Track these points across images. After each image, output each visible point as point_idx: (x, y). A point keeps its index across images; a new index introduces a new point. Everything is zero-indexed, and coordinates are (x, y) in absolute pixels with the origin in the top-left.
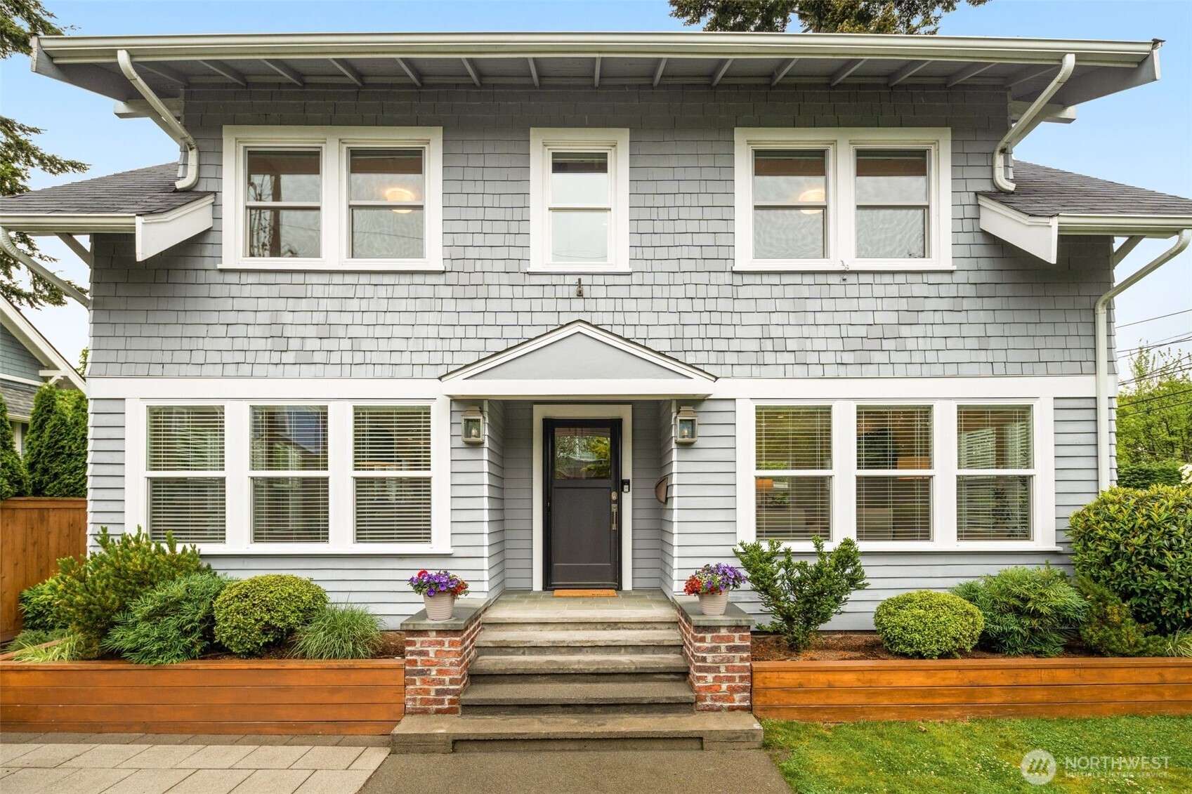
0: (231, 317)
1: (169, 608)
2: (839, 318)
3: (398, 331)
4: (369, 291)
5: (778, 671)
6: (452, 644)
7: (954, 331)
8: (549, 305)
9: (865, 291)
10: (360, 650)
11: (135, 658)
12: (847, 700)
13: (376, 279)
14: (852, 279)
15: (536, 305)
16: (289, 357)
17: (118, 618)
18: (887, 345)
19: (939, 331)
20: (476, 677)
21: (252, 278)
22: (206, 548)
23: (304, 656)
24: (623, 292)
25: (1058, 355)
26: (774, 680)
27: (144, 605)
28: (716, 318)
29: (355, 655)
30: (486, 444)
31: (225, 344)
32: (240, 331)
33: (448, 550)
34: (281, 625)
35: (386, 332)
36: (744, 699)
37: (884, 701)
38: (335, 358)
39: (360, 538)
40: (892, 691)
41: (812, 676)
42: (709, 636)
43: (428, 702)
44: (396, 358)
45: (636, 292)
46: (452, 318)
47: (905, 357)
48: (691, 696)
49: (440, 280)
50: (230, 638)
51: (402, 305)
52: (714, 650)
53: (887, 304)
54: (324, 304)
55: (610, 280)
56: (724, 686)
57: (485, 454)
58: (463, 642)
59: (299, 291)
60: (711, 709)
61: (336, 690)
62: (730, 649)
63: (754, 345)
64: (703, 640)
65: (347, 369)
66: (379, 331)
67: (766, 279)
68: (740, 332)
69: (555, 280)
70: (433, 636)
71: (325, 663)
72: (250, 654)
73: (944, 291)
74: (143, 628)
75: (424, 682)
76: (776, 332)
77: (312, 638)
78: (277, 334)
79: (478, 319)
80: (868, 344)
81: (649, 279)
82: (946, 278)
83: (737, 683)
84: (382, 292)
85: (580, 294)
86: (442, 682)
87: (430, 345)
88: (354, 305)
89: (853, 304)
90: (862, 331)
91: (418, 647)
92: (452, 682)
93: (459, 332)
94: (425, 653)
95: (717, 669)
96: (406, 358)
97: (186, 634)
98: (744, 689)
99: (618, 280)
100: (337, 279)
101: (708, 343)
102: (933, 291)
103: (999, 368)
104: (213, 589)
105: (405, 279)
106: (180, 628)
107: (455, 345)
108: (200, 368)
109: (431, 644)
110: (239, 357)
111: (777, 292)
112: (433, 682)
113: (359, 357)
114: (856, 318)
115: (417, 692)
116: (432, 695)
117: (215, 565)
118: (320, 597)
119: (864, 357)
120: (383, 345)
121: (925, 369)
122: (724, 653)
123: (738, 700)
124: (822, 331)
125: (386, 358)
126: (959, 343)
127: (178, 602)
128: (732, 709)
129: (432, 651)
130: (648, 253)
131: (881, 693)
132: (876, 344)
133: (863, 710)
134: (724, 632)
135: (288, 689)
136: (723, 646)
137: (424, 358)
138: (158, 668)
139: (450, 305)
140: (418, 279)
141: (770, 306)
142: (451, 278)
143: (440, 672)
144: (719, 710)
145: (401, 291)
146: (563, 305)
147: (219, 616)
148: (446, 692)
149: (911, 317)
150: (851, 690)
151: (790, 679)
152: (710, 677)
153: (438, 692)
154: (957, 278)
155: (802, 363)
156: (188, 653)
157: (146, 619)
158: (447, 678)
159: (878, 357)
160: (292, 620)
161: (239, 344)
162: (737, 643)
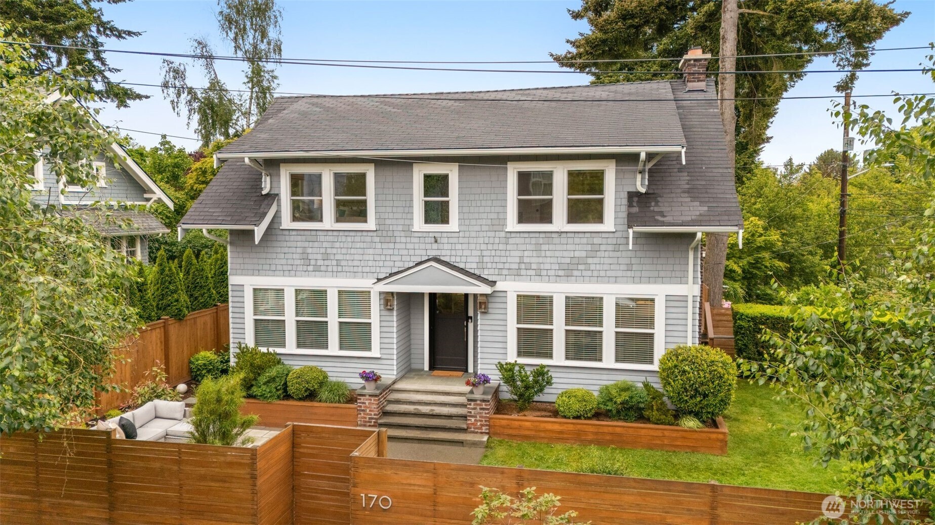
0: (286, 250)
1: (272, 380)
2: (557, 254)
3: (356, 257)
4: (344, 239)
5: (500, 419)
6: (375, 400)
7: (615, 261)
8: (422, 246)
9: (570, 241)
10: (341, 399)
11: (261, 399)
12: (527, 433)
13: (346, 234)
14: (564, 235)
15: (417, 246)
16: (311, 268)
17: (254, 383)
18: (581, 267)
19: (607, 261)
20: (386, 414)
21: (294, 233)
22: (279, 350)
23: (320, 401)
24: (455, 240)
25: (669, 274)
26: (498, 422)
27: (263, 379)
28: (498, 253)
29: (339, 402)
30: (395, 309)
31: (284, 262)
32: (290, 256)
33: (379, 356)
34: (312, 389)
35: (352, 257)
36: (486, 429)
37: (543, 435)
38: (330, 269)
39: (341, 348)
40: (546, 431)
41: (513, 422)
42: (472, 403)
43: (366, 422)
44: (356, 269)
45: (461, 240)
46: (380, 252)
47: (589, 273)
48: (465, 426)
49: (375, 234)
50: (293, 393)
51: (358, 245)
52: (474, 409)
53: (580, 247)
54: (325, 245)
55: (449, 235)
56: (479, 424)
57: (395, 313)
58: (379, 399)
59: (314, 238)
60: (474, 432)
61: (332, 415)
62: (481, 409)
63: (516, 266)
64: (470, 404)
65: (335, 274)
66: (348, 257)
67: (522, 235)
68: (509, 260)
69: (425, 235)
70: (367, 397)
71: (328, 404)
72: (300, 399)
73: (610, 241)
74: (264, 387)
75: (364, 414)
76: (526, 260)
77: (324, 394)
78: (305, 258)
79: (391, 252)
80: (571, 267)
81: (467, 234)
82: (611, 235)
83: (484, 423)
84: (349, 239)
85: (436, 241)
86: (371, 415)
87: (370, 263)
88: (337, 245)
89: (565, 247)
90: (568, 260)
91: (362, 401)
92: (375, 415)
93: (383, 258)
94: (365, 403)
95: (475, 417)
96: (360, 269)
97: (278, 390)
98: (487, 425)
99: (453, 235)
100: (330, 233)
101: (494, 265)
102: (604, 241)
103: (637, 280)
104: (285, 372)
105: (360, 234)
106: (276, 388)
107: (381, 264)
108: (274, 272)
109: (367, 400)
110: (290, 268)
111: (528, 240)
112: (368, 414)
113: (340, 269)
114: (566, 254)
115: (362, 418)
116: (367, 419)
117: (282, 358)
118: (326, 377)
119: (569, 273)
120: (350, 263)
121: (599, 279)
122: (478, 410)
123: (484, 429)
124: (548, 260)
125: (351, 269)
126: (617, 267)
127: (274, 378)
128: (482, 433)
129: (367, 402)
130: (467, 222)
131: (540, 431)
132: (575, 267)
133: (534, 437)
134: (478, 402)
135: (316, 414)
136: (478, 407)
137: (368, 269)
138: (270, 403)
139: (379, 245)
140: (365, 234)
141: (524, 247)
142: (380, 233)
143: (370, 411)
144: (477, 433)
145: (358, 239)
146: (428, 246)
147: (289, 384)
148: (372, 418)
149: (593, 254)
150: (528, 429)
151: (504, 422)
152: (473, 419)
153: (370, 418)
154: (616, 235)
155: (539, 274)
156: (278, 397)
157: (264, 384)
158: (373, 413)
159: (576, 273)
160: (316, 387)
161: (290, 262)
162: (484, 407)
